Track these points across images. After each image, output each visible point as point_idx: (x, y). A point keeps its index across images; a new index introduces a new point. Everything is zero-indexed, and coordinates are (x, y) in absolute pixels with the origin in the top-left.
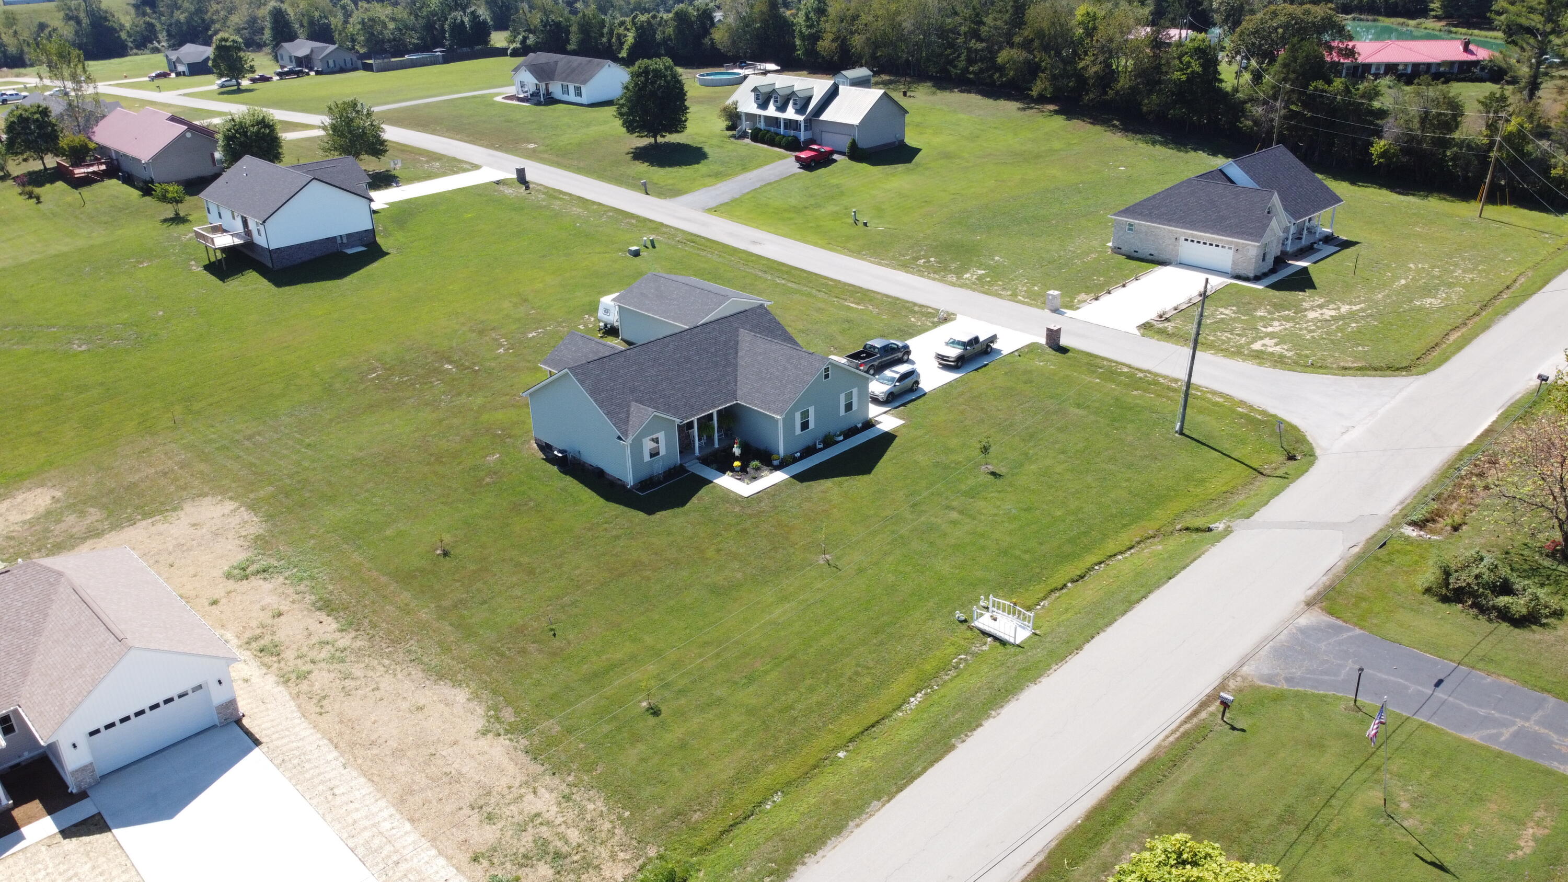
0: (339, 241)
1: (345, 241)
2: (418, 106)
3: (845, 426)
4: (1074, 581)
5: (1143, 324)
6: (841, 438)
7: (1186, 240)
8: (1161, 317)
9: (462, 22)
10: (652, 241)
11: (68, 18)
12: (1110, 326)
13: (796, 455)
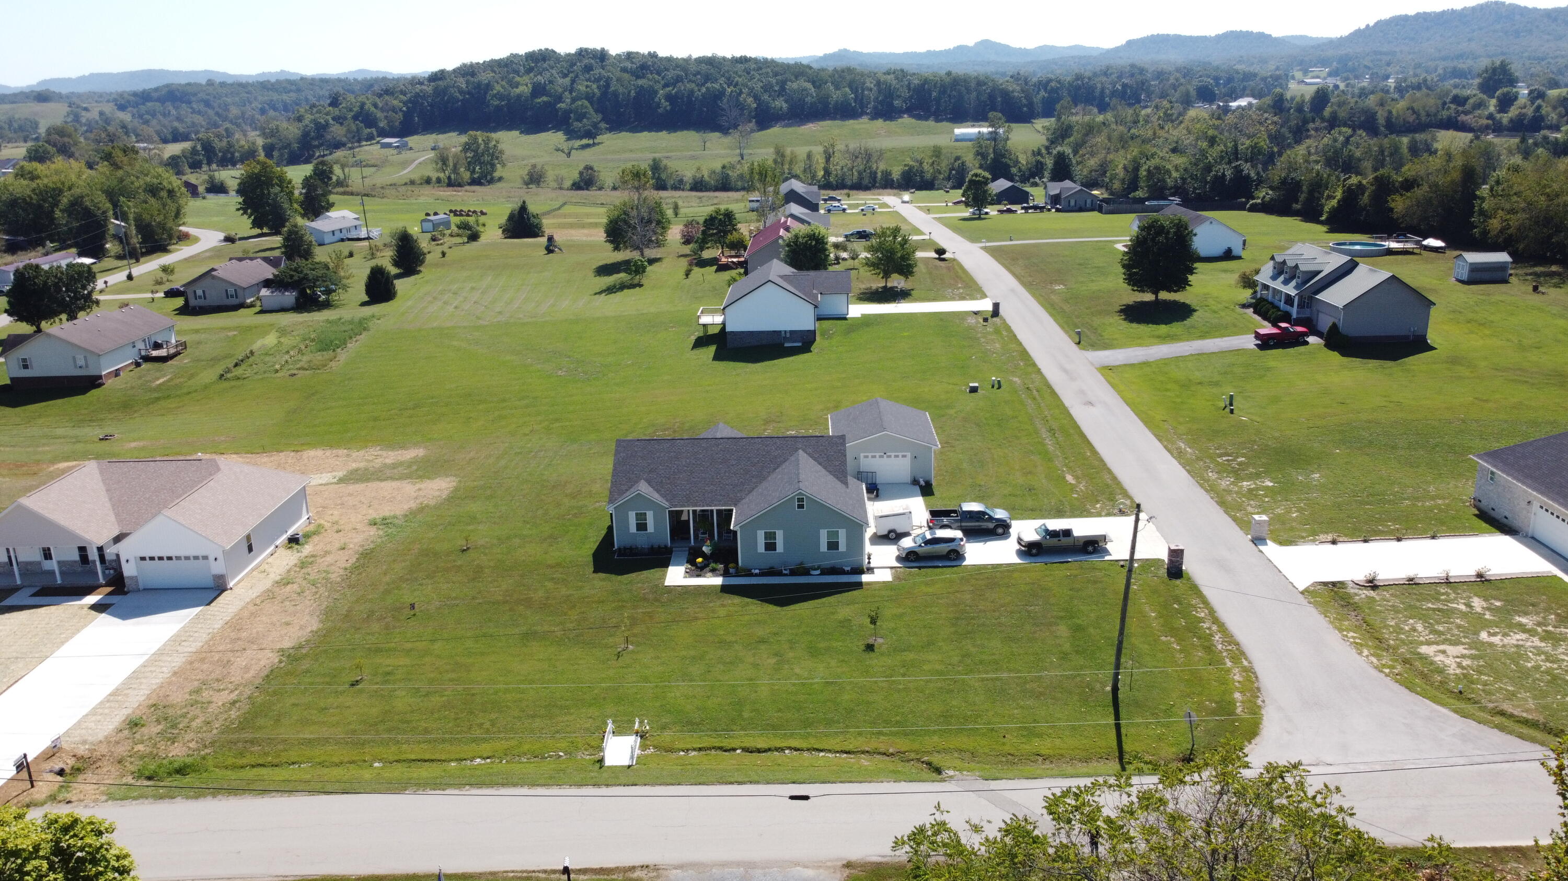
0: (783, 335)
1: (788, 335)
2: (1039, 244)
3: (827, 563)
4: (746, 750)
5: (1334, 584)
6: (818, 572)
7: (1542, 507)
8: (1371, 581)
9: (1223, 174)
10: (999, 382)
11: (978, 154)
12: (1284, 572)
13: (753, 571)
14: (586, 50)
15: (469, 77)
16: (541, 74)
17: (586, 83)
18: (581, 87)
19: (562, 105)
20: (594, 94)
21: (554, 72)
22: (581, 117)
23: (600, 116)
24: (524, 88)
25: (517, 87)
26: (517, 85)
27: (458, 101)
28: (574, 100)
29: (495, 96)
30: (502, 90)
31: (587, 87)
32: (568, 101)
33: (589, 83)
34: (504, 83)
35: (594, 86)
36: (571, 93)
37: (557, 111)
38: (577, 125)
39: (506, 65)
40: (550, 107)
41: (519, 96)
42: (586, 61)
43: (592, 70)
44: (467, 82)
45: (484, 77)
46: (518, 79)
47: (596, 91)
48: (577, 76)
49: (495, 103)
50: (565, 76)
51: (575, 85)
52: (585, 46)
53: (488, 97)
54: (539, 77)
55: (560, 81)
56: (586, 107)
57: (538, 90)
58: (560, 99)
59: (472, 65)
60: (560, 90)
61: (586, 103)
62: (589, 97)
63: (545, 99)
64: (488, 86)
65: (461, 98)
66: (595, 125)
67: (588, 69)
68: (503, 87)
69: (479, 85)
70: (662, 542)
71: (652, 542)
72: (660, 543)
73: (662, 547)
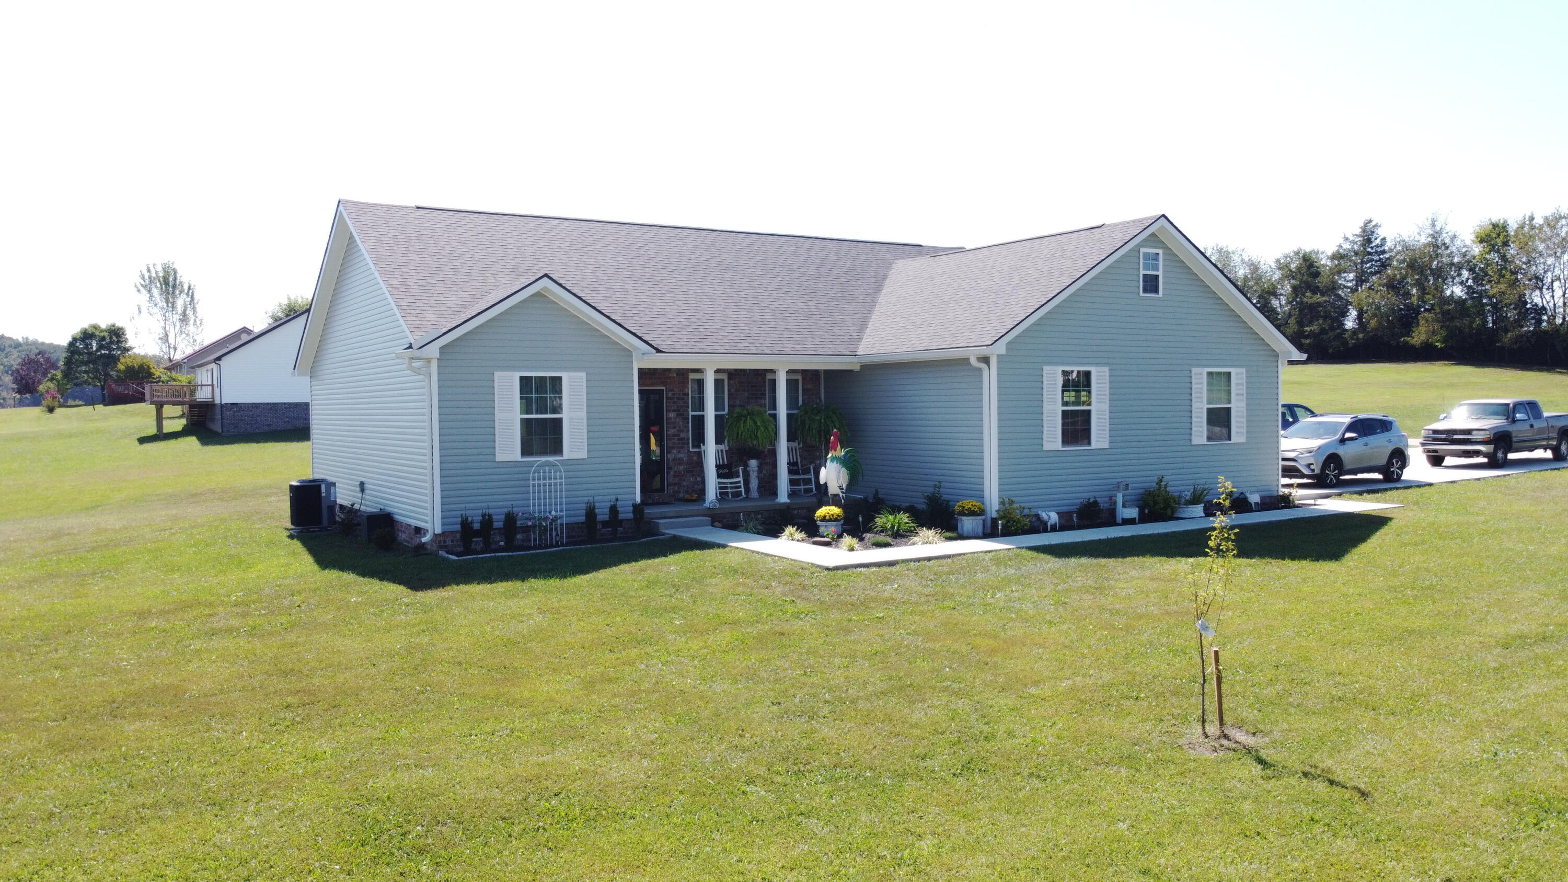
6: (1200, 510)
13: (1044, 515)
70: (619, 497)
71: (588, 498)
72: (617, 500)
73: (621, 516)
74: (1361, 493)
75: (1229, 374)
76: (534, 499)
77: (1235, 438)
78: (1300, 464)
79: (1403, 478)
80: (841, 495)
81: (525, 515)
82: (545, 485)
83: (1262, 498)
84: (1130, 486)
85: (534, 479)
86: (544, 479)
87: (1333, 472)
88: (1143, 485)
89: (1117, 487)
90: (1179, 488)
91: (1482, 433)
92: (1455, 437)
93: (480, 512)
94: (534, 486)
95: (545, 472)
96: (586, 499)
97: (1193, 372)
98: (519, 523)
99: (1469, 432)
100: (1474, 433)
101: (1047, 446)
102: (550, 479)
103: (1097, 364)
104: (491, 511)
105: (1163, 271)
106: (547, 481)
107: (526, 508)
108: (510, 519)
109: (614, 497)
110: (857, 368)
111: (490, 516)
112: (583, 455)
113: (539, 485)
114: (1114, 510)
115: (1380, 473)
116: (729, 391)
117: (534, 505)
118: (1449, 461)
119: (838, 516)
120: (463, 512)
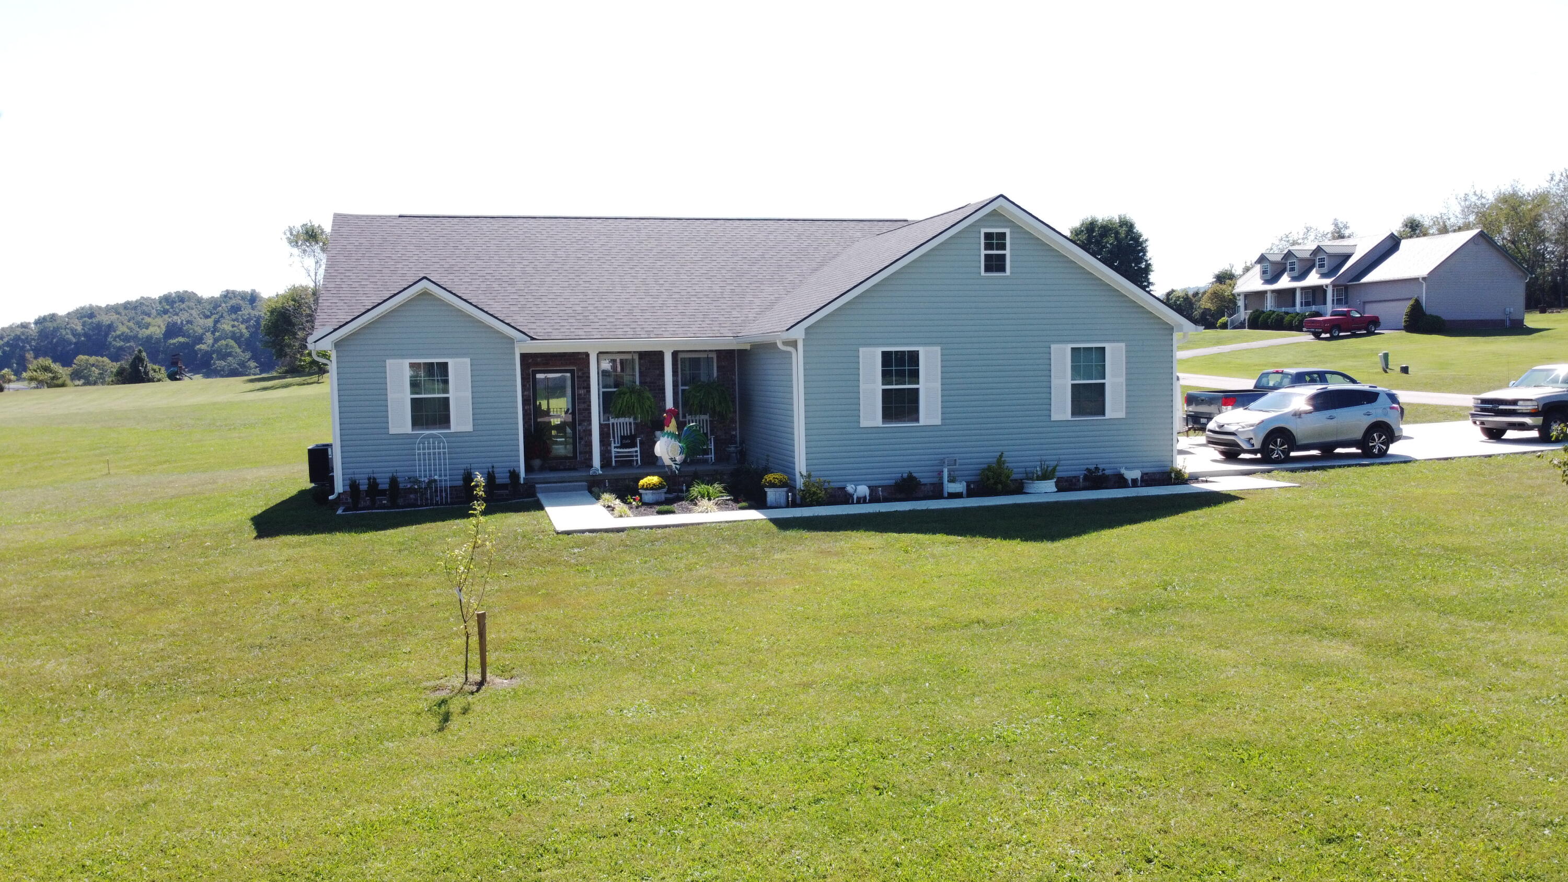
6: (1049, 486)
13: (850, 488)
14: (233, 292)
15: (86, 319)
16: (177, 314)
17: (233, 323)
18: (226, 326)
19: (203, 347)
20: (242, 335)
21: (193, 312)
22: (224, 356)
23: (248, 355)
24: (157, 328)
25: (147, 328)
26: (147, 326)
27: (71, 343)
28: (216, 340)
29: (119, 336)
30: (127, 331)
31: (233, 326)
32: (210, 342)
33: (236, 323)
34: (131, 324)
35: (243, 327)
36: (213, 333)
37: (196, 353)
38: (221, 363)
39: (135, 308)
40: (189, 348)
41: (149, 338)
42: (233, 302)
43: (240, 310)
44: (84, 324)
45: (105, 319)
46: (147, 319)
47: (244, 331)
48: (222, 316)
49: (118, 345)
50: (207, 317)
51: (219, 325)
52: (232, 288)
53: (110, 339)
54: (175, 317)
55: (202, 322)
56: (232, 347)
57: (172, 330)
58: (200, 340)
59: (91, 307)
60: (201, 331)
61: (232, 343)
62: (236, 338)
63: (181, 339)
64: (110, 327)
65: (74, 340)
66: (243, 364)
67: (235, 309)
68: (128, 328)
69: (99, 326)
70: (495, 465)
71: (465, 466)
72: (493, 467)
73: (498, 481)
74: (1293, 470)
75: (1104, 349)
76: (420, 465)
77: (1110, 413)
78: (1240, 439)
79: (1389, 452)
80: (674, 466)
81: (412, 480)
82: (429, 454)
83: (1143, 475)
84: (958, 461)
85: (419, 449)
86: (429, 449)
87: (1280, 446)
88: (986, 460)
89: (942, 463)
90: (1023, 464)
91: (1529, 403)
92: (1501, 407)
93: (367, 476)
94: (419, 454)
95: (429, 443)
96: (464, 466)
97: (1052, 348)
98: (401, 486)
99: (1515, 402)
100: (1520, 403)
101: (864, 423)
102: (434, 448)
103: (925, 344)
104: (375, 475)
105: (1011, 250)
106: (427, 451)
107: (412, 473)
108: (394, 481)
109: (490, 465)
110: (748, 347)
111: (374, 479)
112: (469, 428)
113: (424, 454)
114: (941, 484)
115: (1358, 448)
116: (640, 369)
117: (420, 471)
118: (1510, 434)
119: (654, 485)
120: (353, 476)
